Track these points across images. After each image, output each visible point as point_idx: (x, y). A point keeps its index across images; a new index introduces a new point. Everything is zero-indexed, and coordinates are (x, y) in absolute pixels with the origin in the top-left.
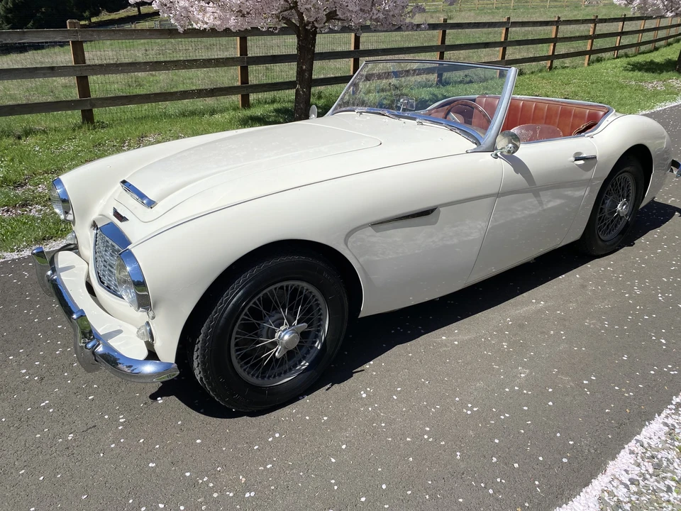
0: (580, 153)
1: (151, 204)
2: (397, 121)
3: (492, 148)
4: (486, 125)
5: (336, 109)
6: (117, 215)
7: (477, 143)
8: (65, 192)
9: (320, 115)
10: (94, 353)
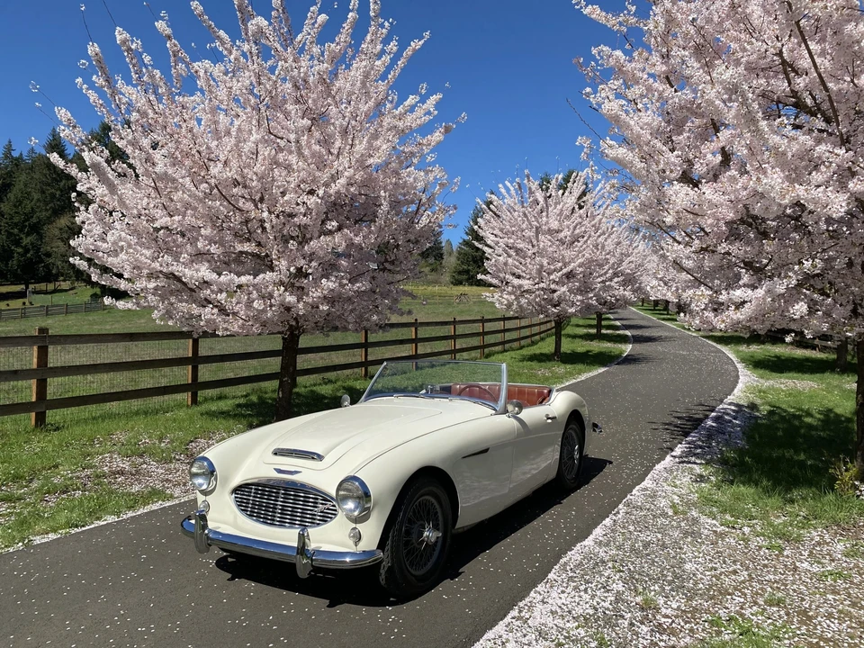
0: (547, 415)
1: (320, 457)
2: (432, 400)
3: (505, 411)
4: (495, 399)
5: (366, 397)
6: (280, 471)
7: (495, 410)
8: (211, 464)
9: (354, 402)
10: (312, 560)
